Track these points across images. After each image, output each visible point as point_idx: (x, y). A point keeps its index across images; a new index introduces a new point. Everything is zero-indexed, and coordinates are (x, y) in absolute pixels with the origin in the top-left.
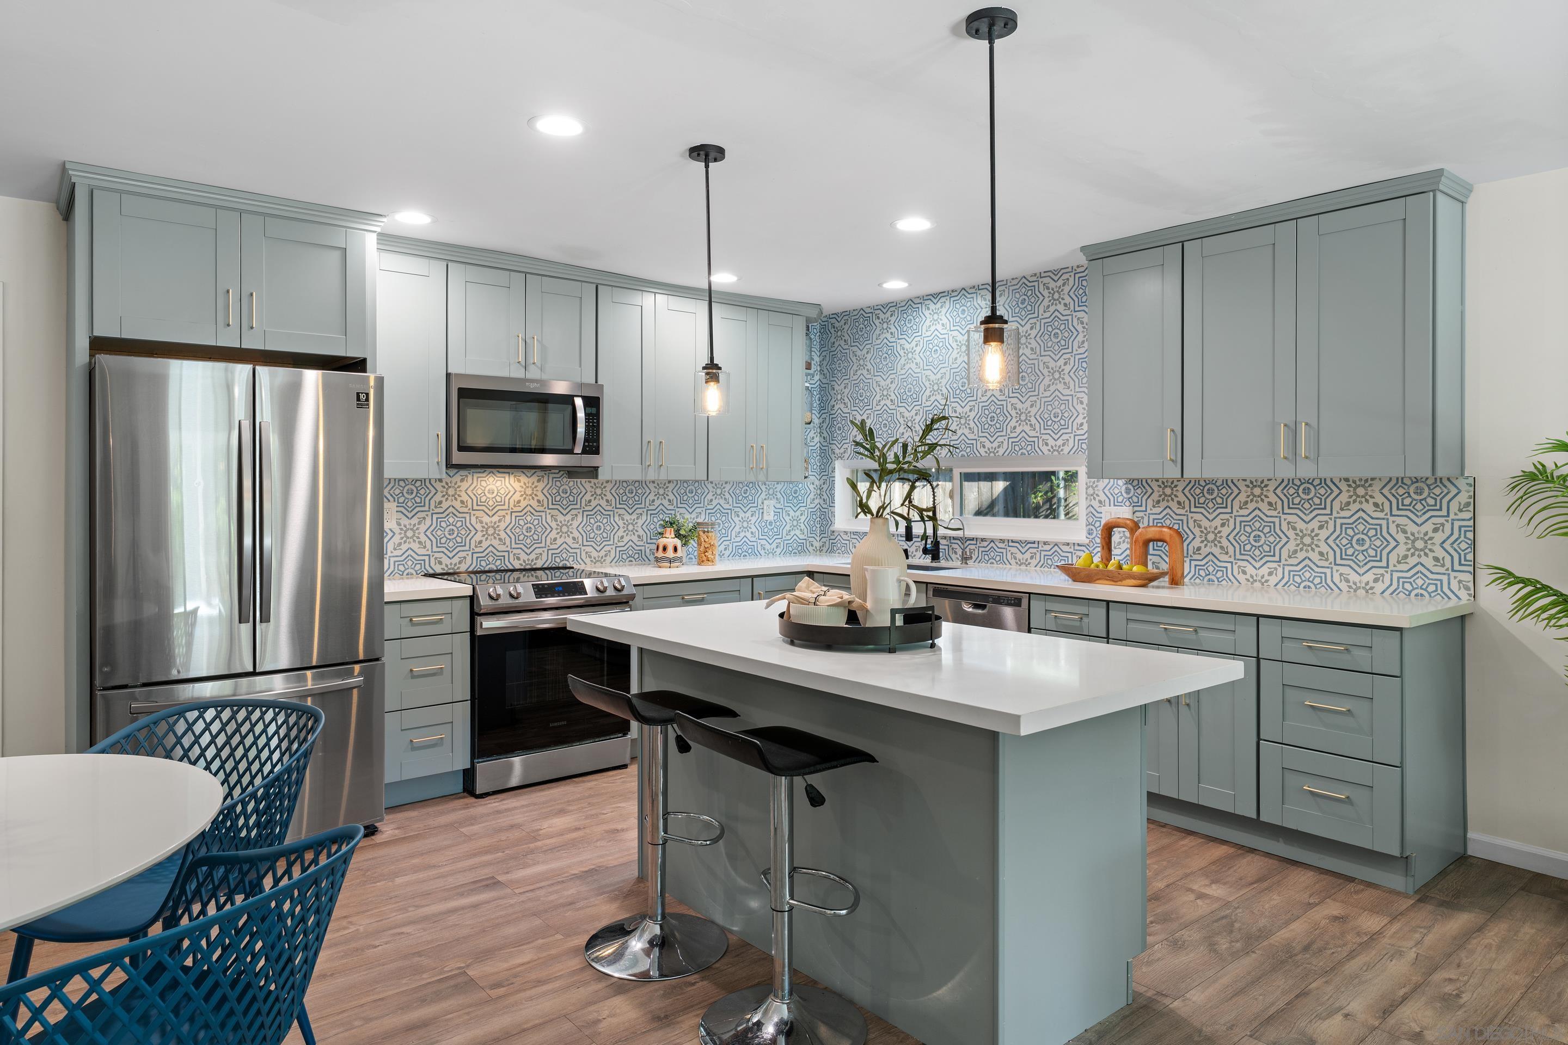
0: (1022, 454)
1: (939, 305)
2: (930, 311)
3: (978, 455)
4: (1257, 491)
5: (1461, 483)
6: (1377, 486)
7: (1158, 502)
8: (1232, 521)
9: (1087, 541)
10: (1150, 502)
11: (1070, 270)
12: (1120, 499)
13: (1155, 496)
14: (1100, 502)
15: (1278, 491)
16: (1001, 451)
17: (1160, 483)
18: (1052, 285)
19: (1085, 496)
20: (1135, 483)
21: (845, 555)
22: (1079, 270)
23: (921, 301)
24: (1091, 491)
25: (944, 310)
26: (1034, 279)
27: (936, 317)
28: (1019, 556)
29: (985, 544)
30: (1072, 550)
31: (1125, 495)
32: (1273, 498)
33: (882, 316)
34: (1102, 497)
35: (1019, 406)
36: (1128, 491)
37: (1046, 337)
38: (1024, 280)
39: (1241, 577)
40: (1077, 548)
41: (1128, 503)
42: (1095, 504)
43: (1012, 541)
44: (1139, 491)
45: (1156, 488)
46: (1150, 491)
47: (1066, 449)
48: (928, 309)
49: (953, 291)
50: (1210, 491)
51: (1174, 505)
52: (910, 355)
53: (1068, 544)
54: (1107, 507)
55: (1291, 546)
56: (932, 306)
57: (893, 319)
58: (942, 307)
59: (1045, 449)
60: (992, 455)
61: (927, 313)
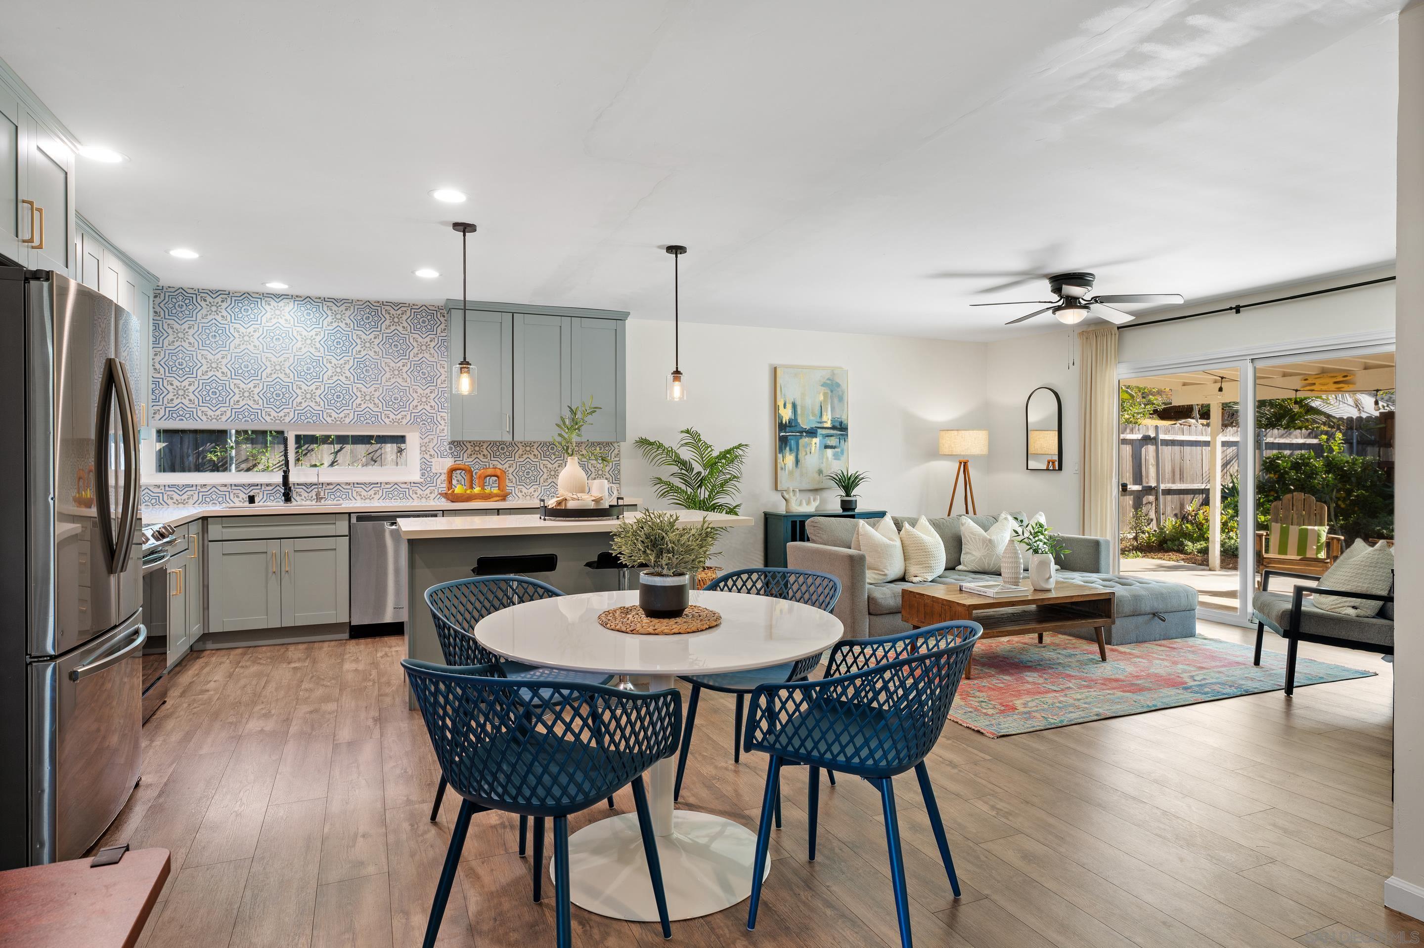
0: (367, 423)
1: (281, 304)
2: (272, 307)
3: (325, 422)
4: (528, 448)
5: (616, 445)
6: (584, 446)
7: (471, 455)
8: (515, 465)
9: (422, 480)
10: (465, 455)
11: (407, 305)
12: (445, 454)
13: (469, 452)
14: (431, 455)
15: (539, 449)
16: (347, 420)
17: (472, 444)
18: (392, 312)
19: (419, 452)
20: (456, 444)
21: (157, 506)
22: (414, 307)
23: (261, 297)
24: (423, 449)
25: (287, 309)
26: (378, 305)
27: (278, 312)
28: (364, 493)
29: (331, 487)
30: (409, 487)
31: (449, 451)
32: (536, 452)
33: (209, 299)
34: (432, 452)
35: (364, 389)
36: (450, 449)
37: (388, 346)
38: (368, 303)
39: (520, 495)
40: (412, 485)
41: (450, 456)
42: (427, 457)
43: (357, 484)
44: (458, 449)
45: (469, 447)
46: (465, 448)
47: (404, 422)
48: (269, 304)
49: (297, 296)
50: (503, 449)
51: (481, 457)
52: (246, 338)
53: (406, 483)
54: (436, 459)
55: (545, 476)
56: (273, 303)
57: (224, 305)
58: (284, 306)
59: (387, 420)
60: (338, 422)
61: (267, 307)
